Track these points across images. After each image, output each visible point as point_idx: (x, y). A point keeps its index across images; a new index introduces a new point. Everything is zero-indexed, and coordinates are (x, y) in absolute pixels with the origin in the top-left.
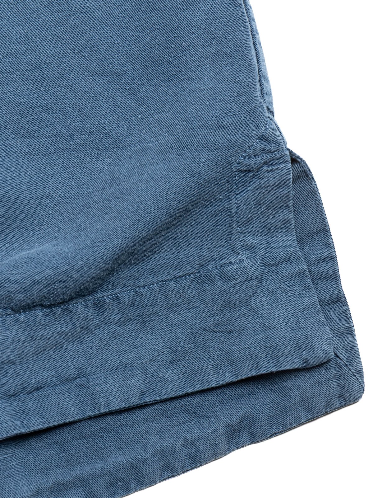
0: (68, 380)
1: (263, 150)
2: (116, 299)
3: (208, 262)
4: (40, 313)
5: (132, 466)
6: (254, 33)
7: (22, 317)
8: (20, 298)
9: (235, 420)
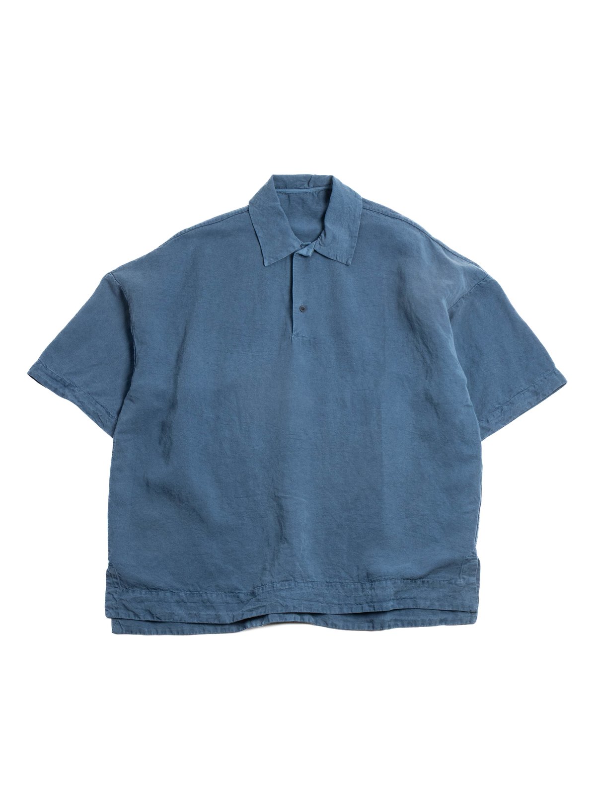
0: (411, 598)
1: (472, 556)
2: (428, 581)
3: (453, 579)
4: (409, 581)
5: (415, 621)
6: (478, 525)
7: (405, 581)
8: (406, 576)
9: (443, 618)
